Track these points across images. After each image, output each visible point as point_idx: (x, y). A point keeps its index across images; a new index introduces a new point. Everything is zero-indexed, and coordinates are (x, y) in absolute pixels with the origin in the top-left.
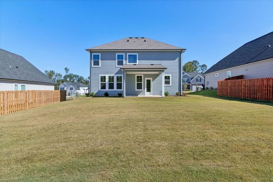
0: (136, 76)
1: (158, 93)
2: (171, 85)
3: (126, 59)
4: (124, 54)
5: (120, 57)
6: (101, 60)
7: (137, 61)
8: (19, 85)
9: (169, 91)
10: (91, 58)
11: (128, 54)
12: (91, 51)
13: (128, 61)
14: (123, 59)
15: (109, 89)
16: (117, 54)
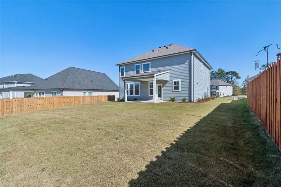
0: (149, 82)
1: (168, 98)
2: (180, 90)
3: (141, 69)
4: (140, 64)
5: (138, 67)
6: (125, 72)
7: (150, 69)
8: (87, 93)
9: (176, 97)
10: (119, 71)
11: (143, 64)
12: (119, 65)
13: (143, 70)
14: (139, 69)
15: (130, 94)
16: (135, 65)
